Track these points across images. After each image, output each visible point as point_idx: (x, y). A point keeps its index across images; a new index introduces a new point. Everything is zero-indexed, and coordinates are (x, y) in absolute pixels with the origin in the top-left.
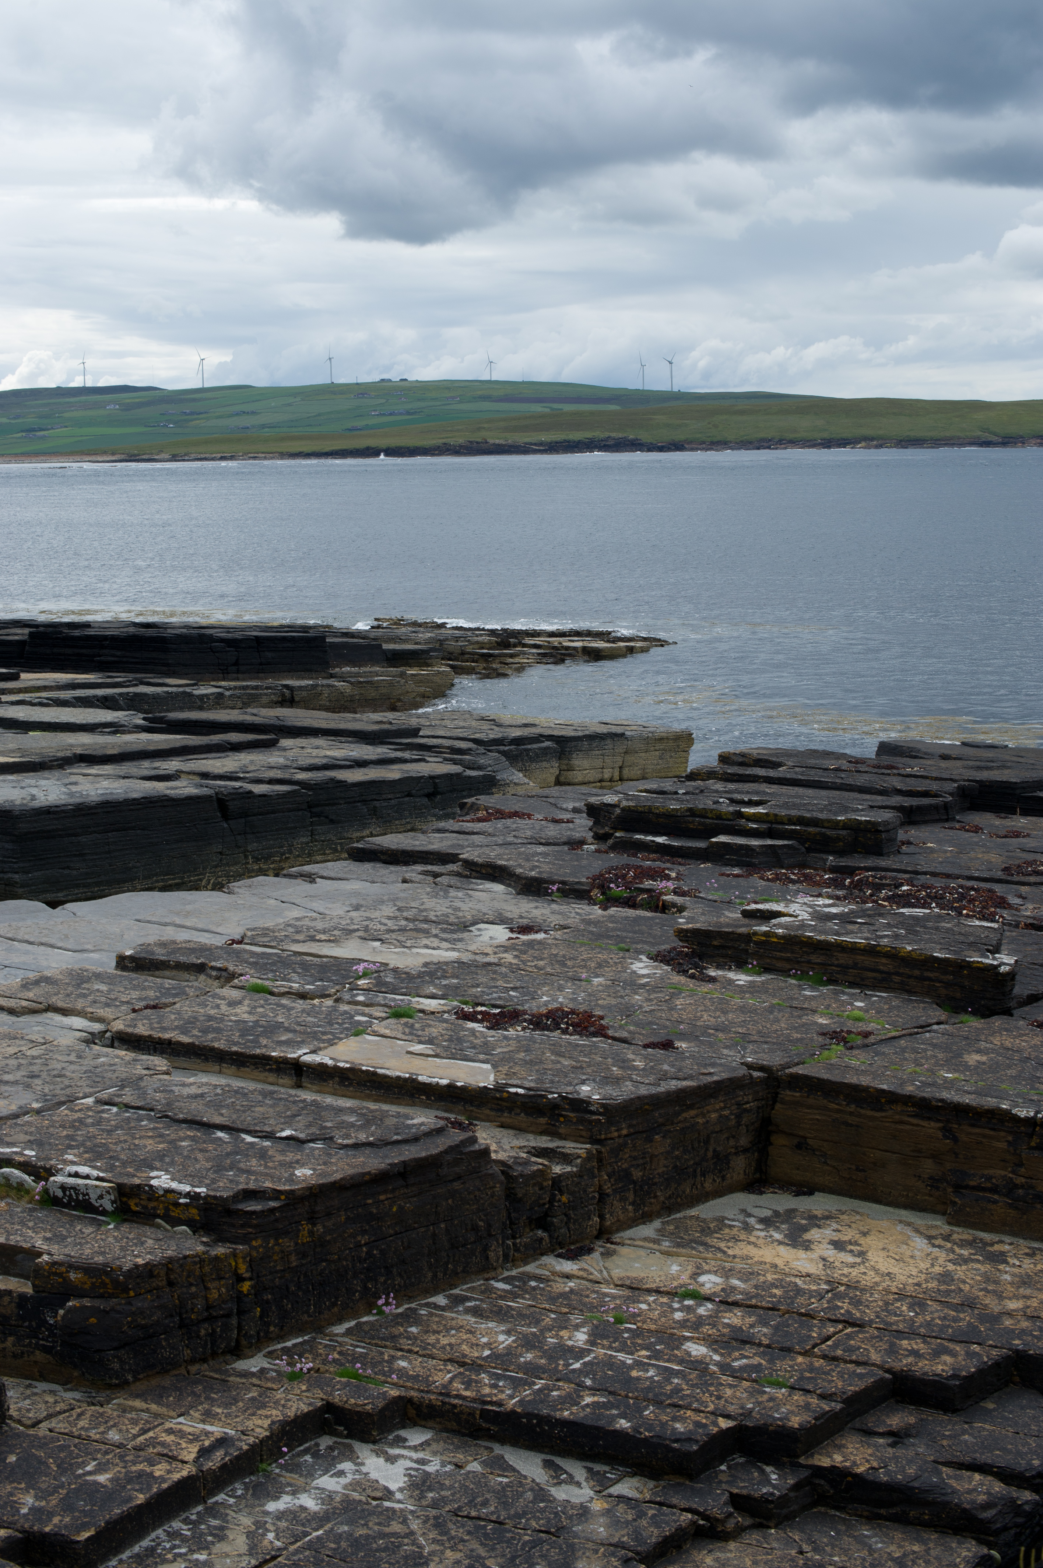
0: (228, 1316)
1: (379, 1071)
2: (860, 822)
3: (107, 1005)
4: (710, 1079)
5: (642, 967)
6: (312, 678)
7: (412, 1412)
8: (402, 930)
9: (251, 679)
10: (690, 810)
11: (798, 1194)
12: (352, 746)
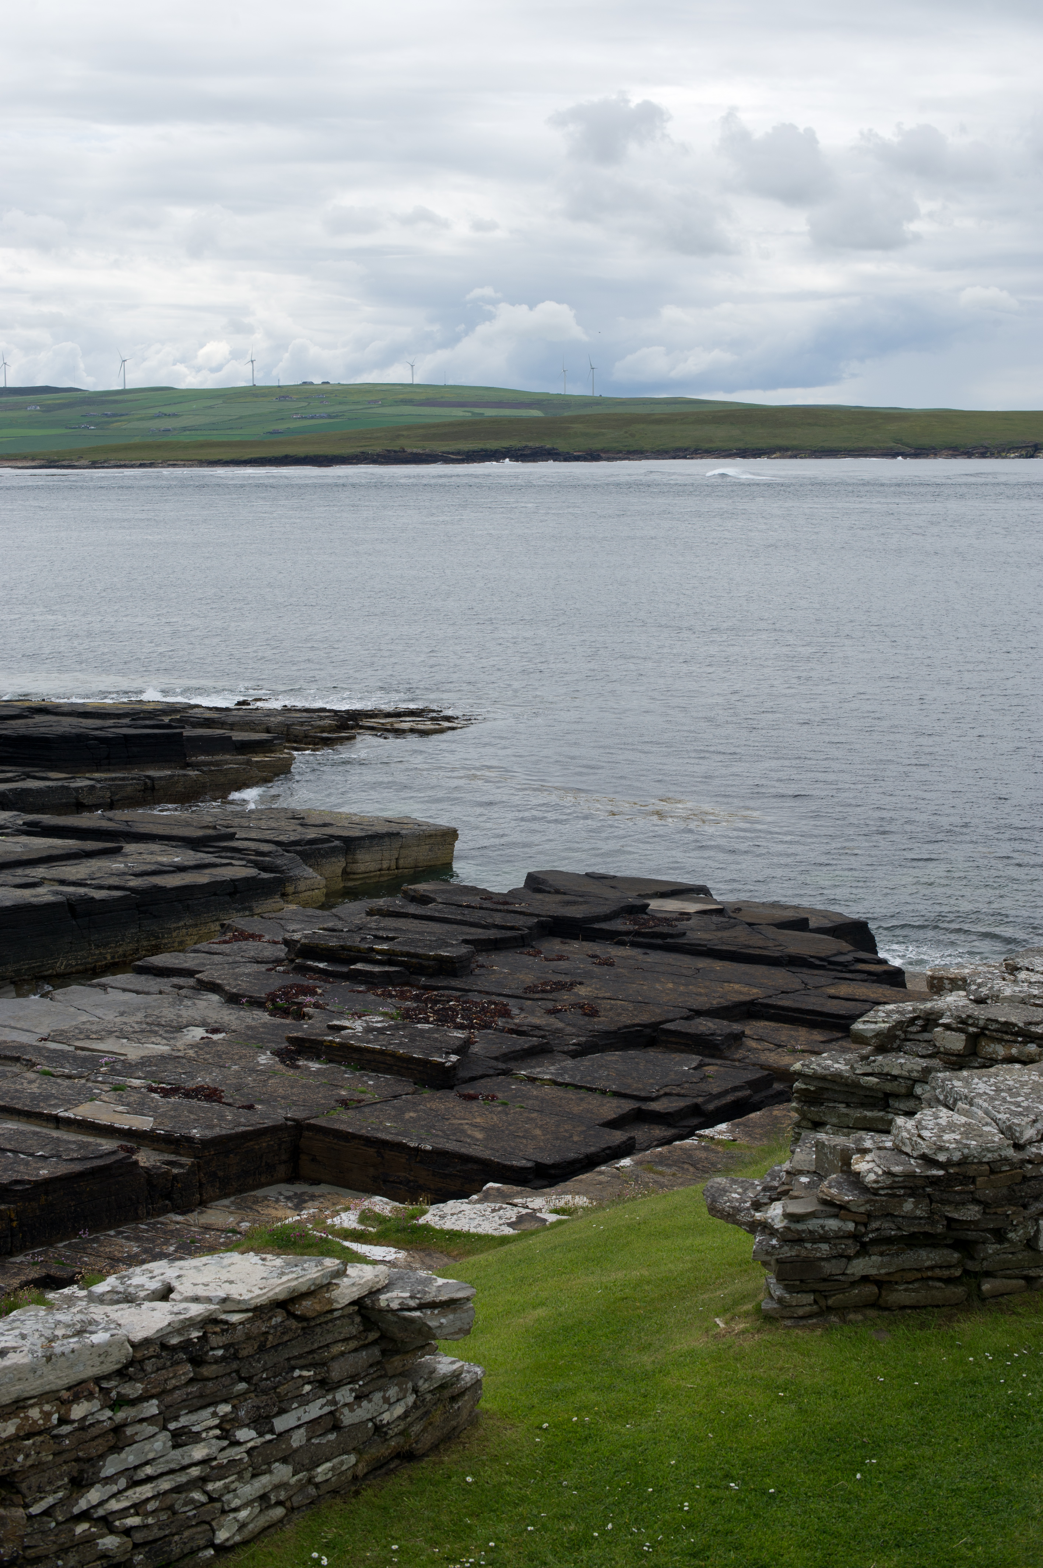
1: (96, 1121)
2: (443, 956)
4: (262, 1126)
5: (264, 1059)
6: (170, 768)
8: (142, 1031)
10: (341, 946)
11: (311, 1184)
12: (179, 850)
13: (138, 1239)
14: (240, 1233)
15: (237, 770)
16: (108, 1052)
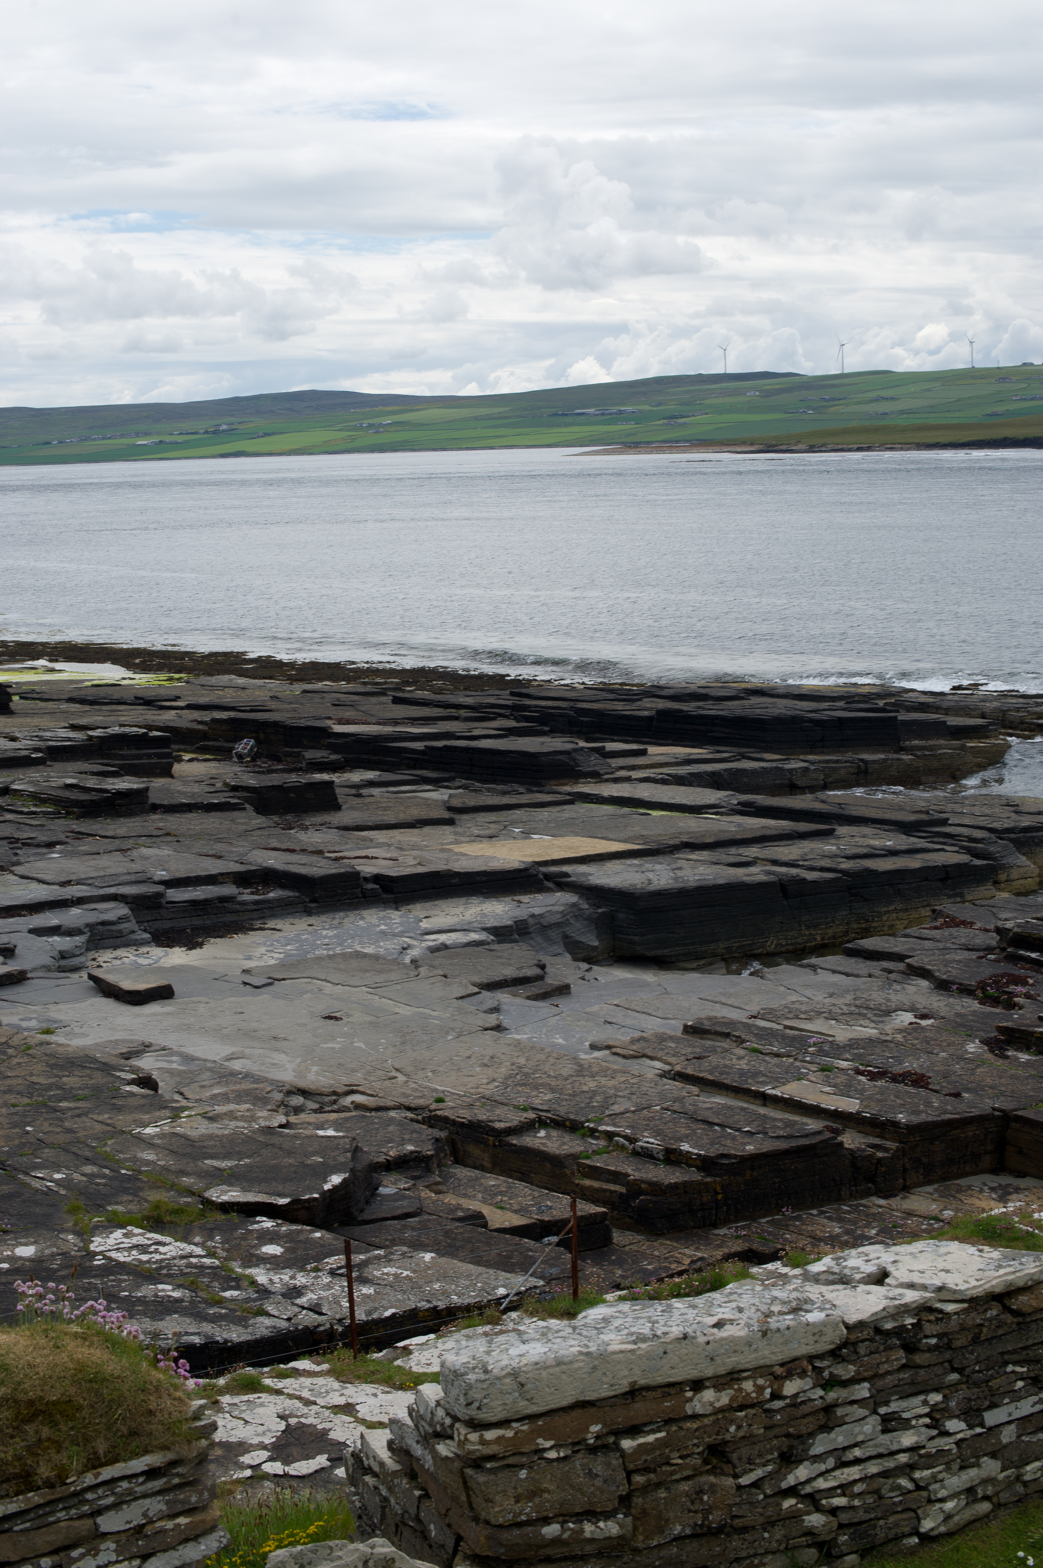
0: (711, 1209)
1: (803, 1100)
3: (674, 1055)
4: (968, 1115)
5: (973, 1047)
6: (884, 752)
8: (851, 1013)
11: (1017, 1177)
12: (890, 835)
13: (840, 1220)
14: (942, 1221)
15: (951, 755)
16: (817, 1033)
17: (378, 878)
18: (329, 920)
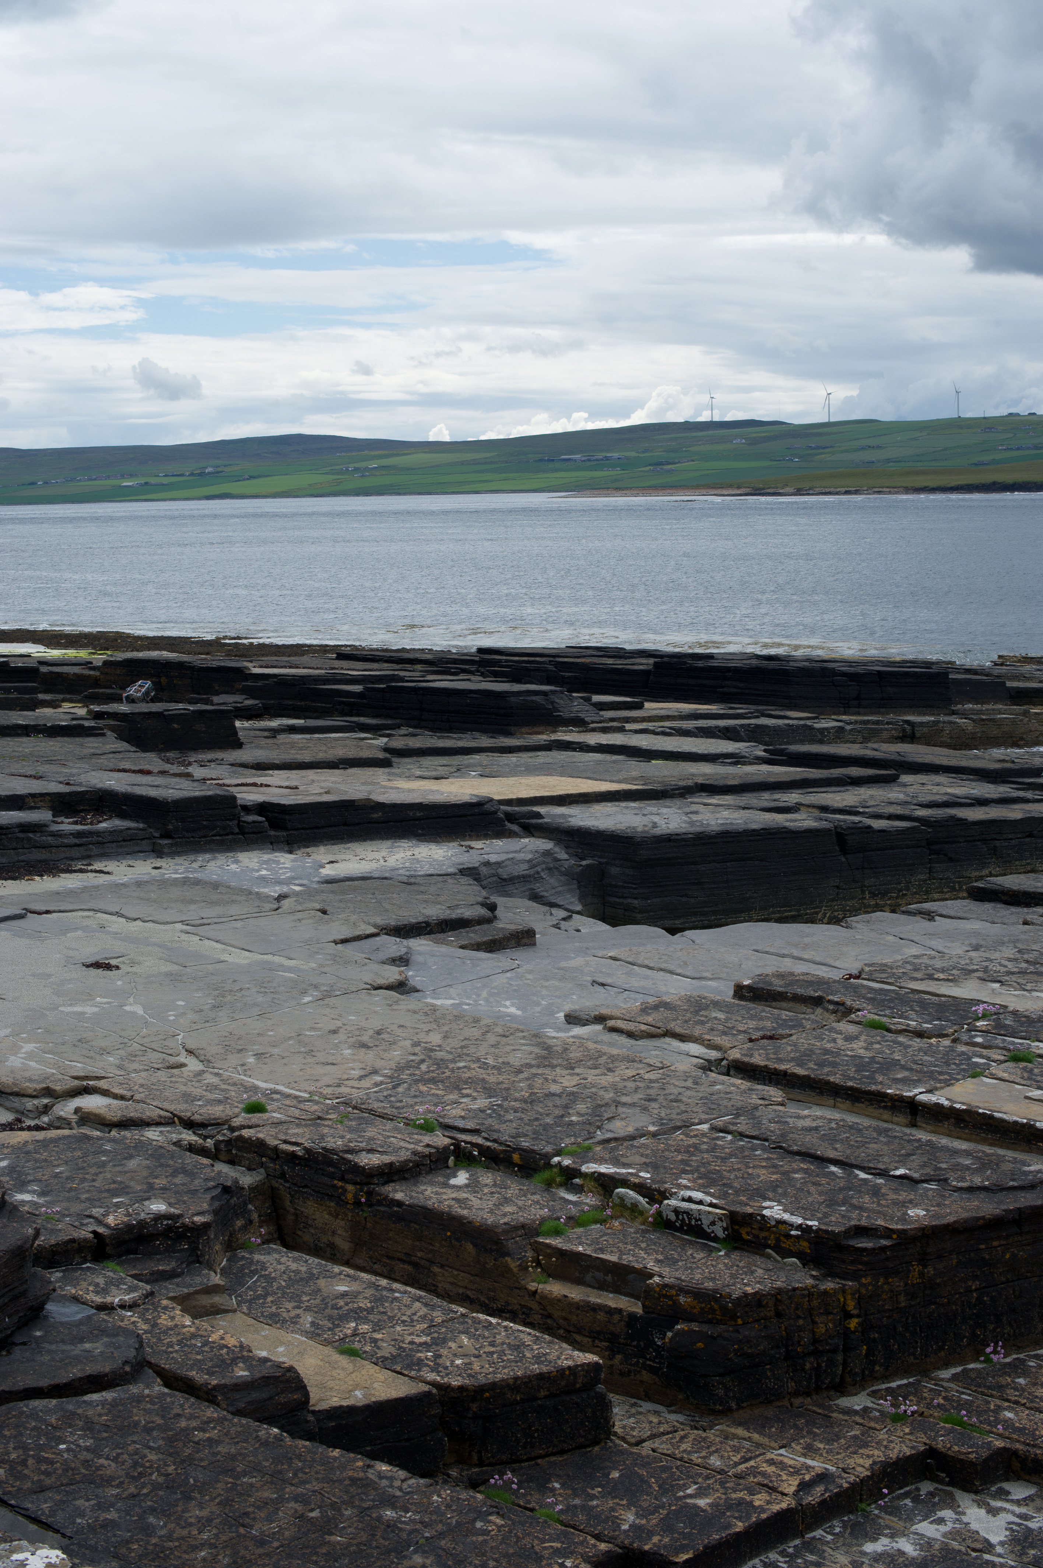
0: (834, 1351)
1: (996, 1115)
3: (724, 1033)
6: (933, 715)
7: (1016, 1465)
9: (872, 714)
12: (974, 784)
15: (1014, 722)
16: (976, 1001)
17: (263, 808)
18: (186, 863)
